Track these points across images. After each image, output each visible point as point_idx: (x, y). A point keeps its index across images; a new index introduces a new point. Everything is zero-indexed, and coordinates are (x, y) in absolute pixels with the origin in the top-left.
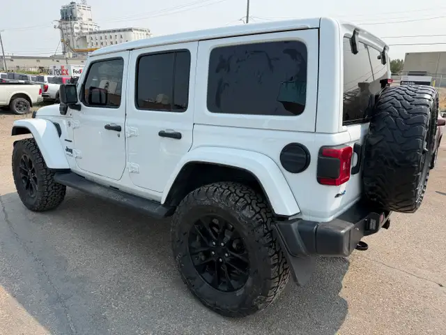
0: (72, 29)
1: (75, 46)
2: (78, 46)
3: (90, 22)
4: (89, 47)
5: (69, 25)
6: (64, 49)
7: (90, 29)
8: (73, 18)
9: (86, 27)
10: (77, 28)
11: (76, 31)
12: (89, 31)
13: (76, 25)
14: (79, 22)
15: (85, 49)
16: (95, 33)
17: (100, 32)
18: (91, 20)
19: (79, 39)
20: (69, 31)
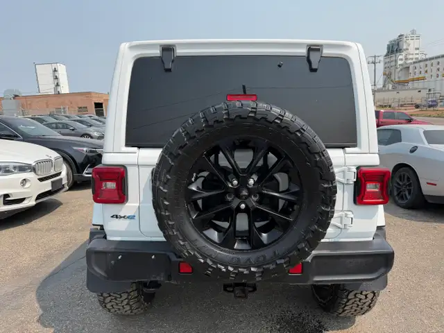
0: (396, 61)
1: (397, 77)
2: (399, 78)
3: (417, 52)
4: (411, 77)
5: (393, 59)
6: (385, 81)
7: (416, 59)
8: (399, 50)
9: (411, 57)
10: (401, 60)
11: (400, 62)
12: (414, 60)
13: (400, 57)
14: (404, 54)
15: (407, 79)
16: (420, 61)
17: (426, 60)
18: (417, 49)
19: (401, 70)
20: (393, 64)
